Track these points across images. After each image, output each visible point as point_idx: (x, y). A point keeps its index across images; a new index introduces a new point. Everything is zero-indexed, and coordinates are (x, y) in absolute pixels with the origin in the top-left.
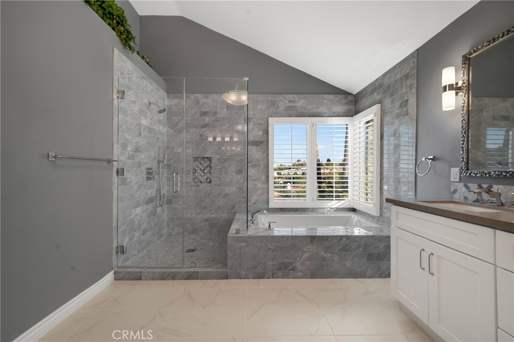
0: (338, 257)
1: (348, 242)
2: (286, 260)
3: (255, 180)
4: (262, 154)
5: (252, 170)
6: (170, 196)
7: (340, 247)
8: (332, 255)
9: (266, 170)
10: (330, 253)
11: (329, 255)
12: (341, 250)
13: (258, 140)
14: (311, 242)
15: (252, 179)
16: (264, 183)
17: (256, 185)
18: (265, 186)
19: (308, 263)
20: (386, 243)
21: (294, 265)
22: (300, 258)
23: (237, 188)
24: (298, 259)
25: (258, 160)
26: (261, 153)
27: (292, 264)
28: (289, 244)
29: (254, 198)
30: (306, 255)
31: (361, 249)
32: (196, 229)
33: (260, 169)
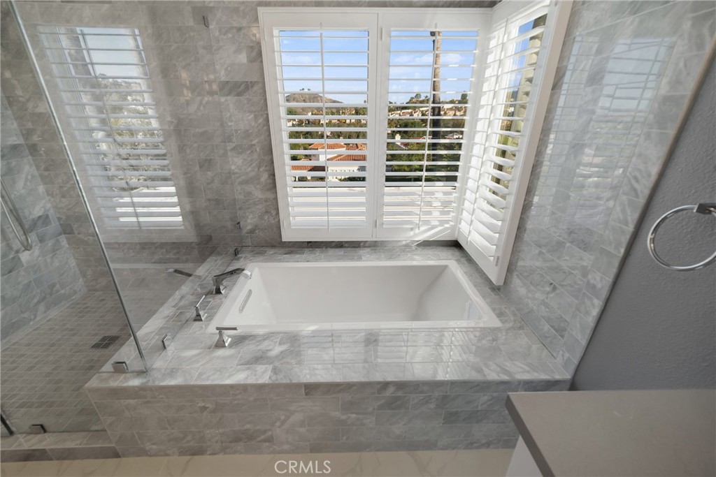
0: (374, 418)
1: (400, 394)
2: (248, 426)
3: (246, 182)
4: (256, 117)
5: (235, 159)
6: (64, 218)
7: (379, 403)
8: (361, 416)
9: (267, 158)
10: (356, 413)
11: (354, 416)
12: (381, 407)
13: (238, 78)
14: (306, 394)
15: (240, 180)
16: (268, 190)
17: (250, 193)
18: (270, 195)
19: (303, 430)
20: (495, 394)
21: (269, 433)
22: (283, 422)
23: (209, 200)
24: (278, 424)
25: (247, 135)
26: (252, 116)
27: (265, 432)
28: (252, 399)
29: (249, 221)
30: (297, 417)
31: (432, 406)
32: (143, 280)
33: (255, 156)
